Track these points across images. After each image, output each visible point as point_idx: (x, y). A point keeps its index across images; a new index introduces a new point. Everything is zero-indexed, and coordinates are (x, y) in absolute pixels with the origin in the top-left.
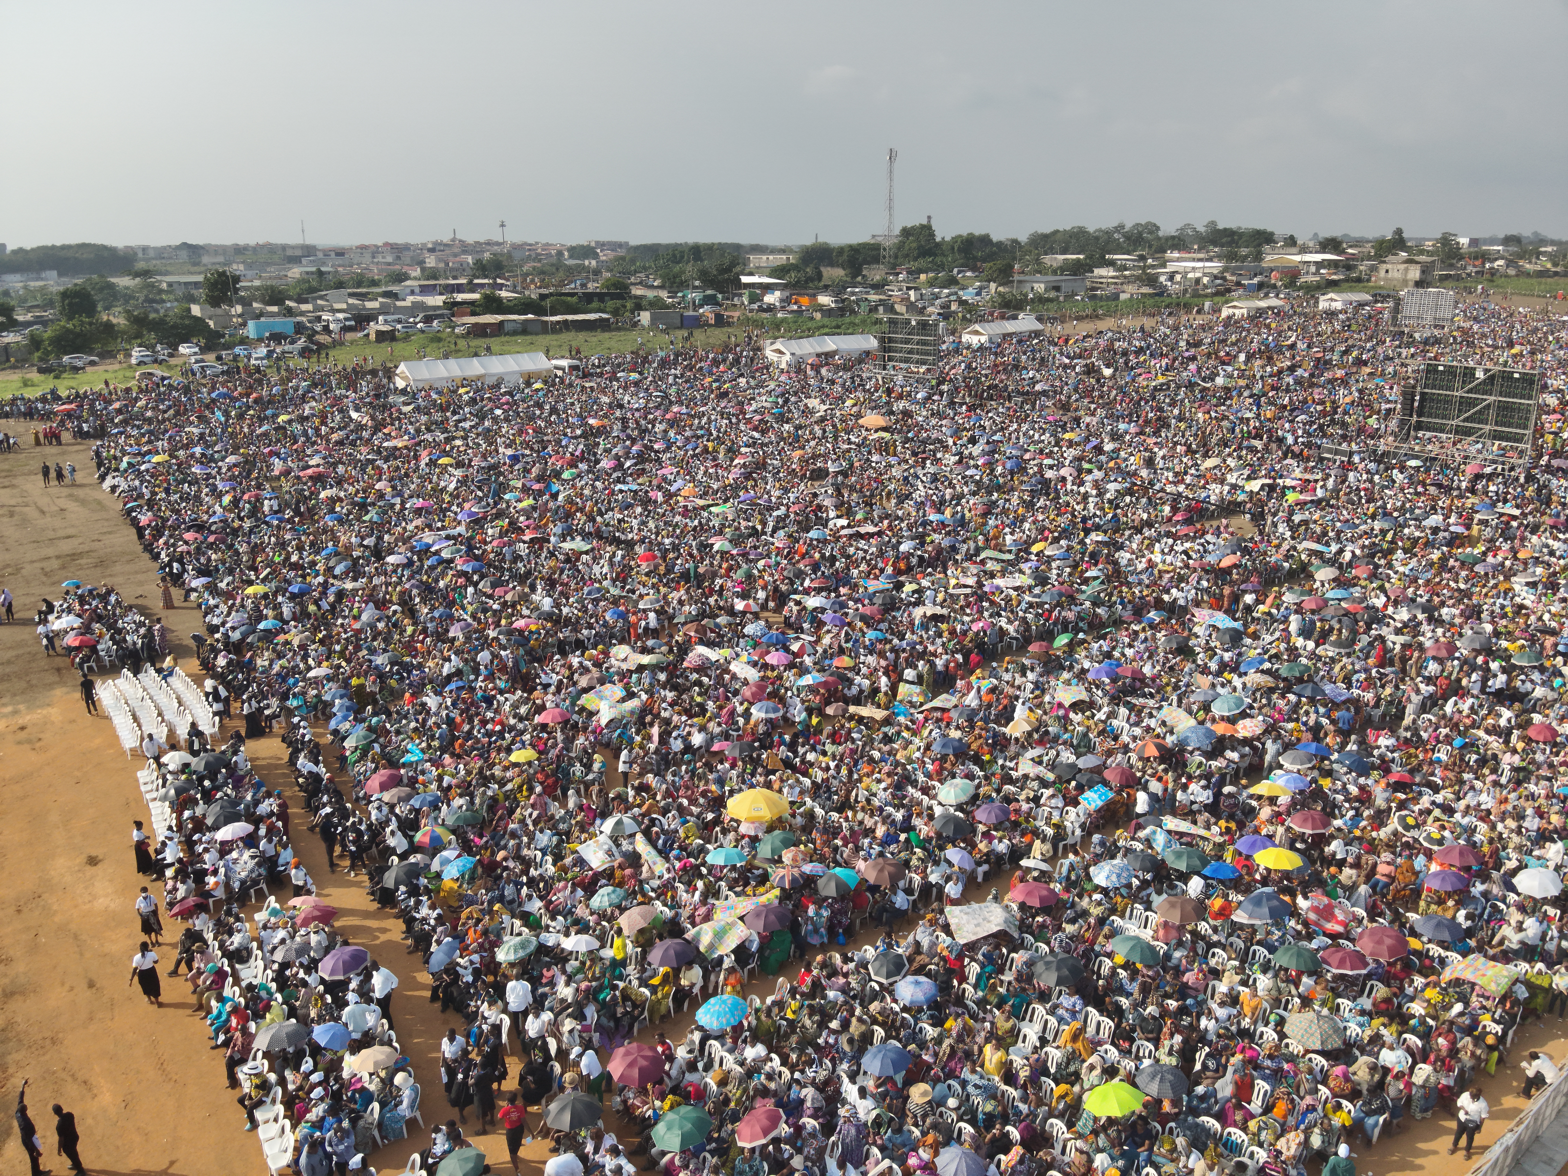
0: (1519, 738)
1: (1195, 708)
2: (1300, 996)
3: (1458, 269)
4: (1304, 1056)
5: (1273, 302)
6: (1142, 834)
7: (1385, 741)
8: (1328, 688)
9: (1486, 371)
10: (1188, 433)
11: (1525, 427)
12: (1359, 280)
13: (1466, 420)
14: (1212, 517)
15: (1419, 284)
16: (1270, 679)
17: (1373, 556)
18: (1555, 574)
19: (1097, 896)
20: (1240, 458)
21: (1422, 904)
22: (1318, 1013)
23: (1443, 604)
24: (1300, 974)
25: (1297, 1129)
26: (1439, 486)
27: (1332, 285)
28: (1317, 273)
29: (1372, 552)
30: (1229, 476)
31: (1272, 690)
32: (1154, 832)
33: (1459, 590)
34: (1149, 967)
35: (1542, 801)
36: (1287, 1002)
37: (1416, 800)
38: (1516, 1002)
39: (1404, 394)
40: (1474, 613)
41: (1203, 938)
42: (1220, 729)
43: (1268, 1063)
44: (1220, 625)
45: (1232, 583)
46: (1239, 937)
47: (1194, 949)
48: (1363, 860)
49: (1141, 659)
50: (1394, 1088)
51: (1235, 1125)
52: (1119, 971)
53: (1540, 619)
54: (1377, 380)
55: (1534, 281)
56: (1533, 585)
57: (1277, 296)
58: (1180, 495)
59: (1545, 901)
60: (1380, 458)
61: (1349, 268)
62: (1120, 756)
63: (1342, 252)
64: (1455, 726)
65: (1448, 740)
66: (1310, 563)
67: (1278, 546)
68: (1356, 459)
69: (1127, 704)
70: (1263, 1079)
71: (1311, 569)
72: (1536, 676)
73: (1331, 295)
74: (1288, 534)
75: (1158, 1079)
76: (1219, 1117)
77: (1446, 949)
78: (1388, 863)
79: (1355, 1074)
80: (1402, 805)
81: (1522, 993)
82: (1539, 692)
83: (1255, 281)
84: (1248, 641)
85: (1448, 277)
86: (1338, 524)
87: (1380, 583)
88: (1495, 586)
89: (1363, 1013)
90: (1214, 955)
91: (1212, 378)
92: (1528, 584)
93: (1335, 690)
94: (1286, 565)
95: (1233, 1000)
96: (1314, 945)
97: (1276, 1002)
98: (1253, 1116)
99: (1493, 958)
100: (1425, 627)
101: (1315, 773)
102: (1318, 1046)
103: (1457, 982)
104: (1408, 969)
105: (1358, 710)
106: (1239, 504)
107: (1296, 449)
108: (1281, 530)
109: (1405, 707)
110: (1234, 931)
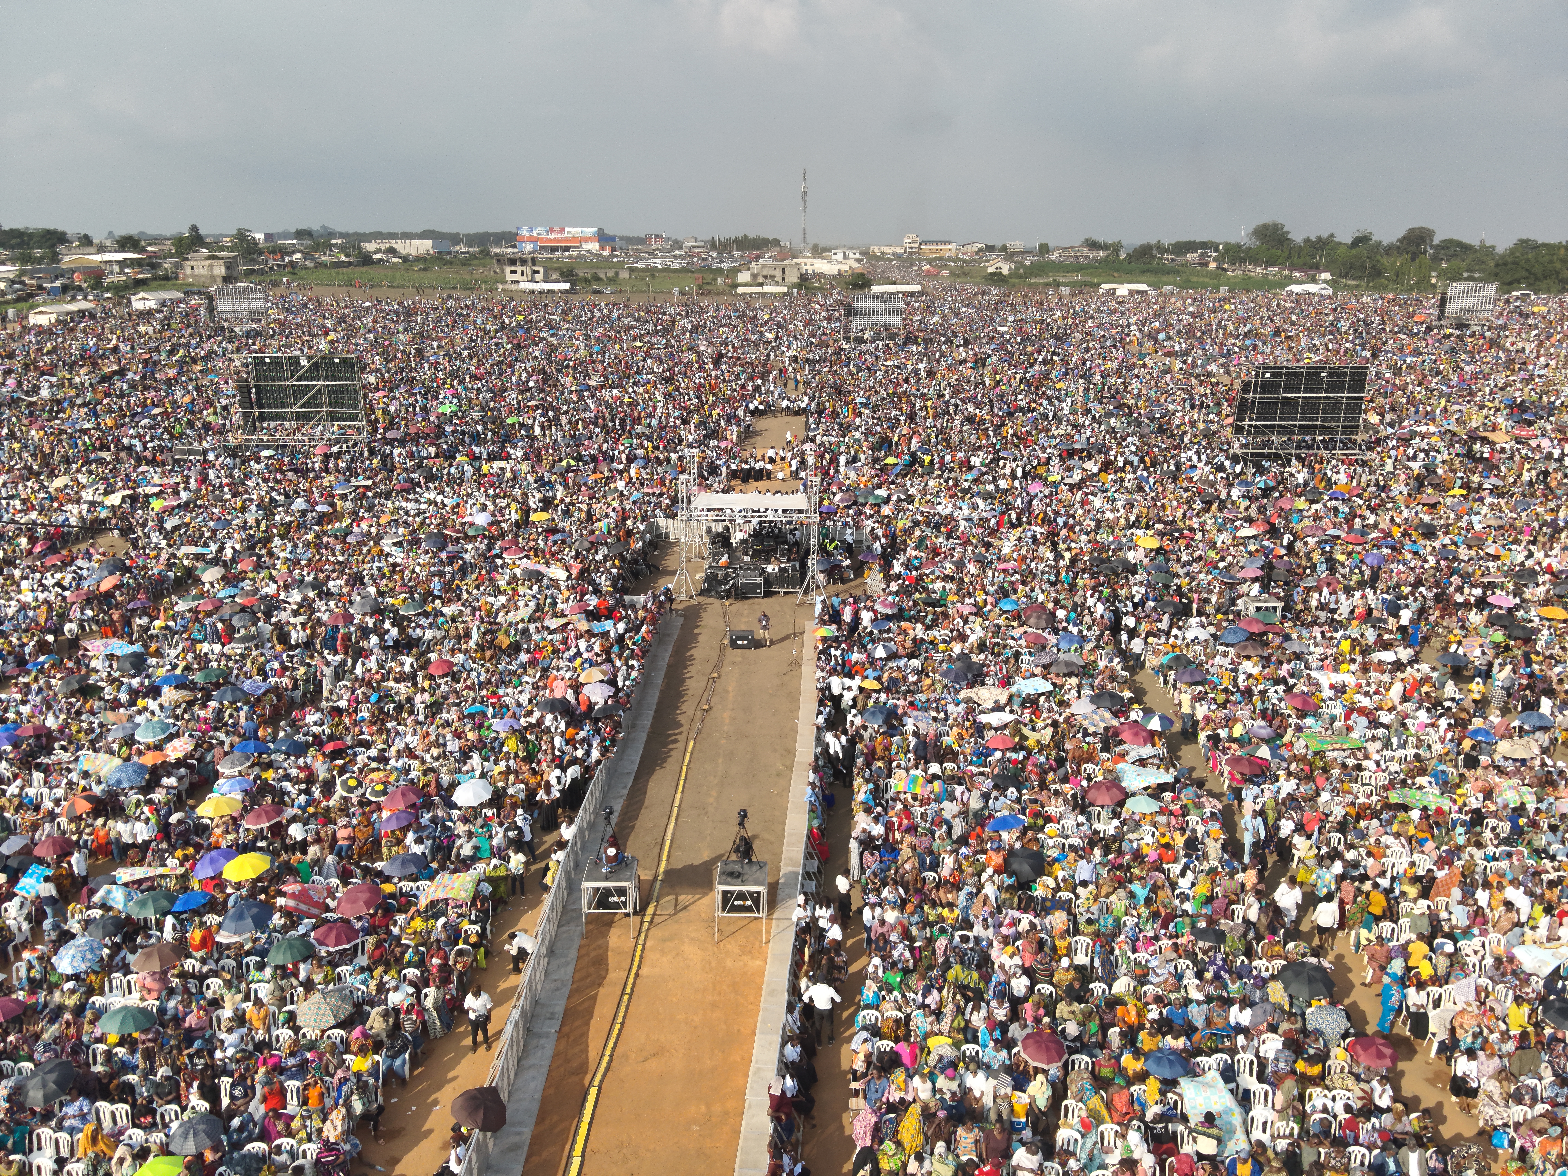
0: (424, 677)
1: (115, 746)
2: (301, 984)
3: (258, 263)
4: (322, 1037)
5: (81, 305)
6: (96, 898)
7: (311, 718)
8: (247, 685)
9: (309, 359)
10: (25, 455)
11: (357, 407)
12: (166, 278)
13: (303, 406)
14: (77, 540)
15: (227, 279)
16: (186, 693)
17: (252, 547)
18: (415, 531)
19: (70, 985)
20: (90, 472)
21: (384, 850)
22: (322, 992)
23: (328, 578)
24: (296, 965)
25: (337, 1105)
26: (296, 471)
27: (139, 284)
28: (122, 272)
29: (251, 545)
30: (83, 494)
31: (190, 704)
32: (109, 892)
33: (339, 563)
34: (146, 1031)
35: (456, 724)
36: (292, 995)
37: (354, 761)
38: (484, 899)
39: (240, 388)
40: (357, 580)
41: (193, 976)
42: (149, 759)
43: (291, 1062)
44: (118, 653)
45: (118, 606)
46: (228, 957)
47: (186, 990)
48: (322, 834)
49: (41, 712)
50: (409, 1022)
51: (280, 1135)
52: (117, 1050)
53: (413, 571)
54: (211, 377)
55: (332, 272)
56: (399, 544)
57: (85, 298)
58: (34, 522)
59: (482, 806)
60: (232, 453)
61: (153, 266)
62: (47, 826)
63: (142, 250)
64: (369, 684)
65: (367, 699)
66: (194, 568)
67: (157, 557)
68: (211, 456)
69: (38, 767)
70: (291, 1078)
71: (197, 573)
72: (424, 622)
73: (142, 295)
74: (164, 543)
75: (191, 1135)
76: (262, 1138)
77: (415, 880)
78: (345, 826)
79: (371, 1028)
80: (342, 771)
81: (487, 888)
82: (429, 634)
83: (58, 283)
84: (152, 661)
85: (252, 272)
86: (211, 524)
87: (267, 572)
88: (369, 552)
89: (362, 970)
90: (208, 987)
91: (36, 390)
92: (395, 544)
93: (252, 685)
94: (170, 574)
95: (240, 1019)
96: (301, 930)
97: (282, 1001)
98: (292, 1118)
99: (456, 871)
100: (319, 604)
101: (257, 770)
102: (332, 1022)
103: (433, 904)
104: (389, 912)
105: (279, 697)
106: (104, 521)
107: (148, 454)
108: (154, 540)
109: (321, 681)
110: (221, 954)
